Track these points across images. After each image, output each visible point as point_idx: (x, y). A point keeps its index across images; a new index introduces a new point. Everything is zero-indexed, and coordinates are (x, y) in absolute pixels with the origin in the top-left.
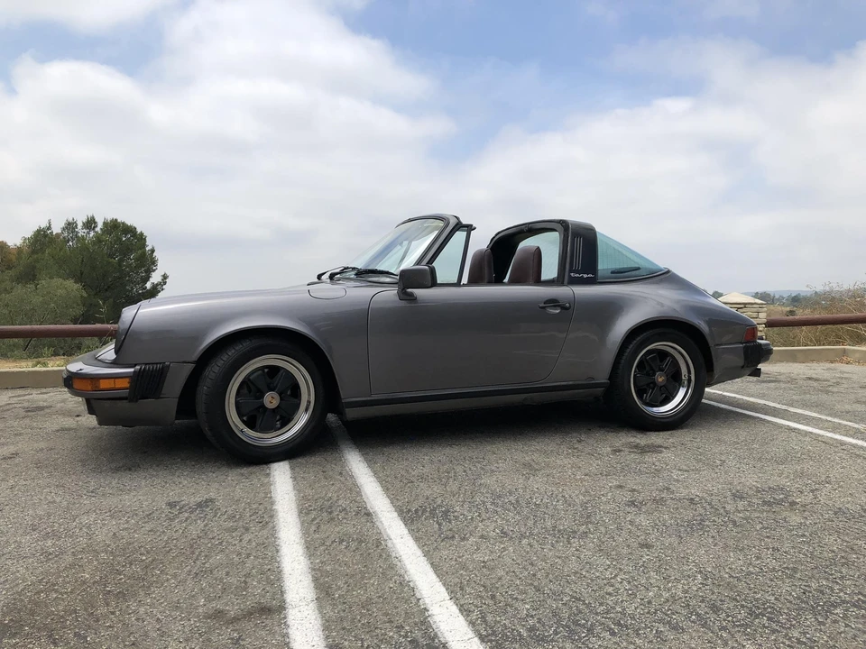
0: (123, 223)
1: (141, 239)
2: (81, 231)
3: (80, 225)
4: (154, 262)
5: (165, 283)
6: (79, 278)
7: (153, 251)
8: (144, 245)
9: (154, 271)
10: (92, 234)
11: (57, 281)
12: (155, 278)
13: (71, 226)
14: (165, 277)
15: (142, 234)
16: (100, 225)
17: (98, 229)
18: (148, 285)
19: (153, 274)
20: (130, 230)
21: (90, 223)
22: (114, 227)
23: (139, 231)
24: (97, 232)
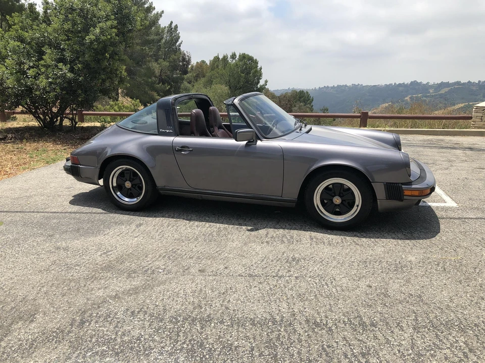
0: (248, 55)
1: (256, 62)
2: (230, 60)
3: (229, 57)
4: (261, 75)
5: (266, 85)
6: (228, 83)
7: (261, 68)
8: (257, 67)
9: (261, 79)
10: (234, 61)
11: (219, 86)
12: (262, 82)
13: (225, 58)
14: (266, 82)
15: (256, 60)
16: (238, 57)
17: (236, 59)
18: (259, 86)
19: (260, 81)
20: (251, 59)
21: (233, 56)
22: (244, 57)
23: (255, 58)
24: (236, 60)
